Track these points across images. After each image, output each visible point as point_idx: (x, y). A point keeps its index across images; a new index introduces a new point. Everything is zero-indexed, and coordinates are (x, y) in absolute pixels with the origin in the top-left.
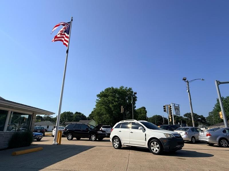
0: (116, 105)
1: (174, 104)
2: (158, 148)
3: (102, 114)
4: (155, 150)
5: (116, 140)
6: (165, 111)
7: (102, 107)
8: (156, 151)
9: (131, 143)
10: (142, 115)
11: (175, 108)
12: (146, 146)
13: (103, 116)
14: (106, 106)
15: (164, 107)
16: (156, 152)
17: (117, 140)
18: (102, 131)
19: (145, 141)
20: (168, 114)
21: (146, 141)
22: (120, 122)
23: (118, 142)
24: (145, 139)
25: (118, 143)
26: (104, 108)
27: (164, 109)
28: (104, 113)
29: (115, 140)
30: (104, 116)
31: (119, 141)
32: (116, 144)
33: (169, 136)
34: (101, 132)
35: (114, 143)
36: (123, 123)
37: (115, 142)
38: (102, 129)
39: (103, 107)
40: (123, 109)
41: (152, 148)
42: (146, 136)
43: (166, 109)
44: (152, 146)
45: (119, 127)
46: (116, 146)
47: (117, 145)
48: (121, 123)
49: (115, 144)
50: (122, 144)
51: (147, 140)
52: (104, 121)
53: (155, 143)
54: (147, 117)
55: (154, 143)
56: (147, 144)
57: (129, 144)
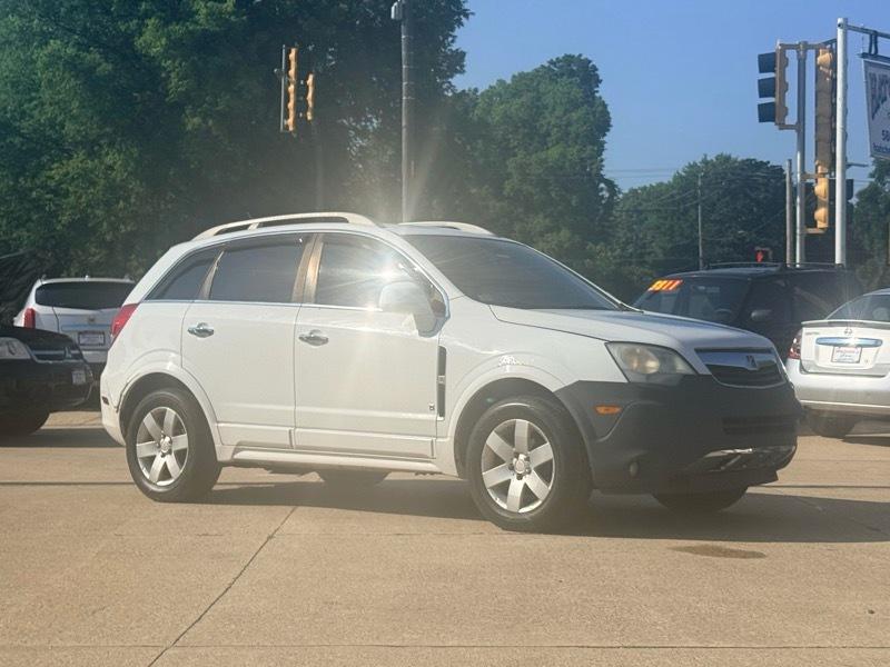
0: (213, 28)
1: (874, 36)
2: (544, 471)
3: (50, 145)
4: (516, 488)
5: (160, 419)
6: (767, 114)
7: (41, 55)
8: (528, 496)
9: (304, 436)
10: (554, 153)
11: (871, 78)
12: (444, 465)
13: (56, 172)
14: (91, 40)
15: (767, 63)
16: (522, 510)
17: (171, 414)
18: (31, 335)
19: (433, 416)
20: (802, 148)
21: (442, 413)
22: (208, 238)
23: (177, 430)
24: (435, 403)
25: (182, 442)
26: (72, 65)
27: (766, 89)
28: (70, 128)
29: (149, 421)
30: (75, 164)
31: (195, 421)
32: (164, 461)
33: (653, 365)
34: (21, 352)
35: (143, 449)
36: (230, 248)
37: (150, 438)
38: (32, 315)
39: (54, 58)
40: (301, 91)
41: (492, 477)
42: (442, 370)
43: (785, 87)
44: (497, 461)
45: (191, 294)
46: (165, 474)
47: (171, 461)
48: (212, 251)
49: (150, 460)
50: (224, 454)
51: (455, 409)
52: (71, 225)
53: (522, 426)
54: (611, 185)
55: (512, 428)
56: (447, 442)
57: (289, 448)
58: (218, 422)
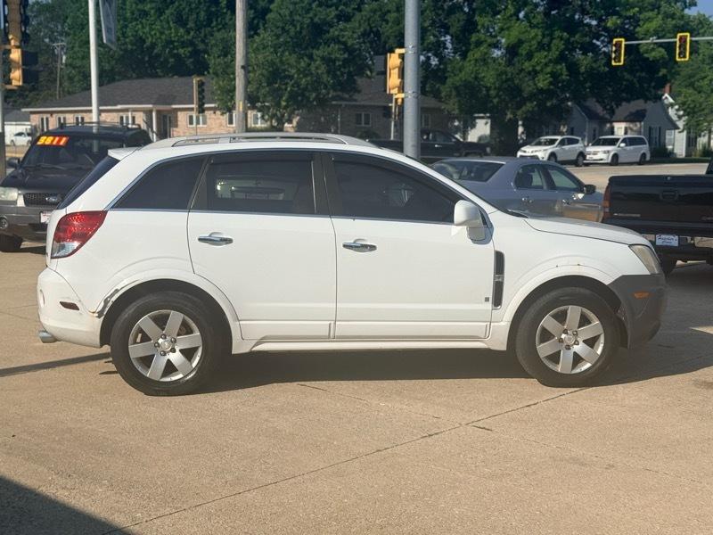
5: (161, 321)
16: (574, 372)
17: (176, 316)
19: (488, 306)
21: (498, 303)
23: (186, 330)
24: (490, 295)
29: (145, 322)
32: (166, 358)
35: (138, 350)
42: (498, 270)
44: (549, 337)
47: (176, 359)
50: (241, 348)
51: (513, 300)
55: (564, 313)
56: (503, 325)
58: (239, 321)
